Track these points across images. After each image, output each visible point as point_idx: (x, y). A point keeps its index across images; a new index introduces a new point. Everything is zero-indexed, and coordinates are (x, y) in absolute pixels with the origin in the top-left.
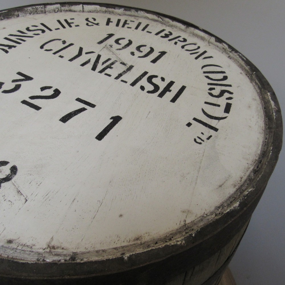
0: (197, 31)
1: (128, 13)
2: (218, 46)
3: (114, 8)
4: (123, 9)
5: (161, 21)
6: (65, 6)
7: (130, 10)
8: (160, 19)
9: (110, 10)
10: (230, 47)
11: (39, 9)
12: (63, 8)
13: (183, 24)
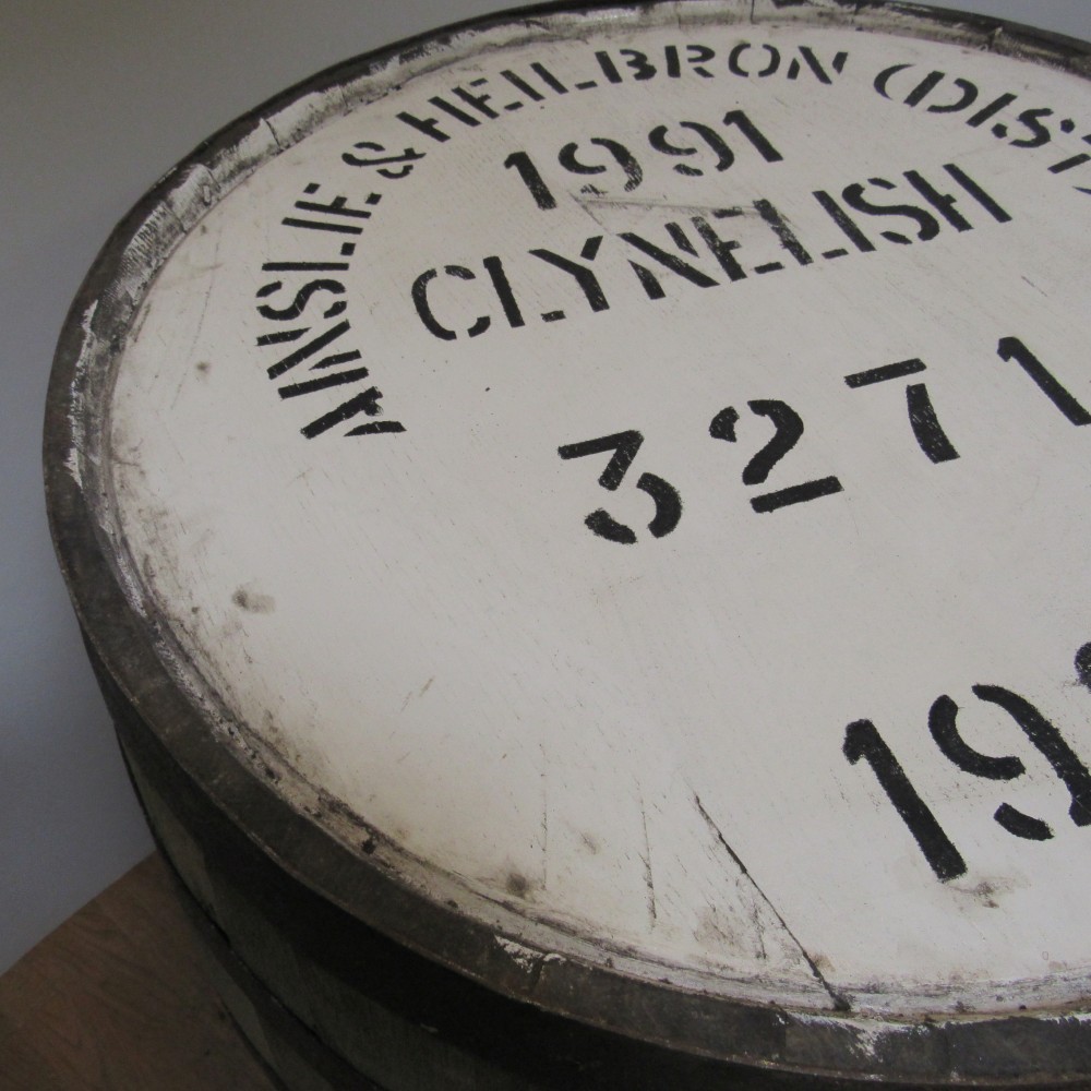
1: (419, 62)
2: (795, 18)
3: (367, 72)
4: (396, 59)
5: (544, 35)
6: (219, 158)
7: (420, 51)
8: (536, 30)
9: (359, 83)
11: (161, 225)
12: (217, 172)
13: (625, 8)
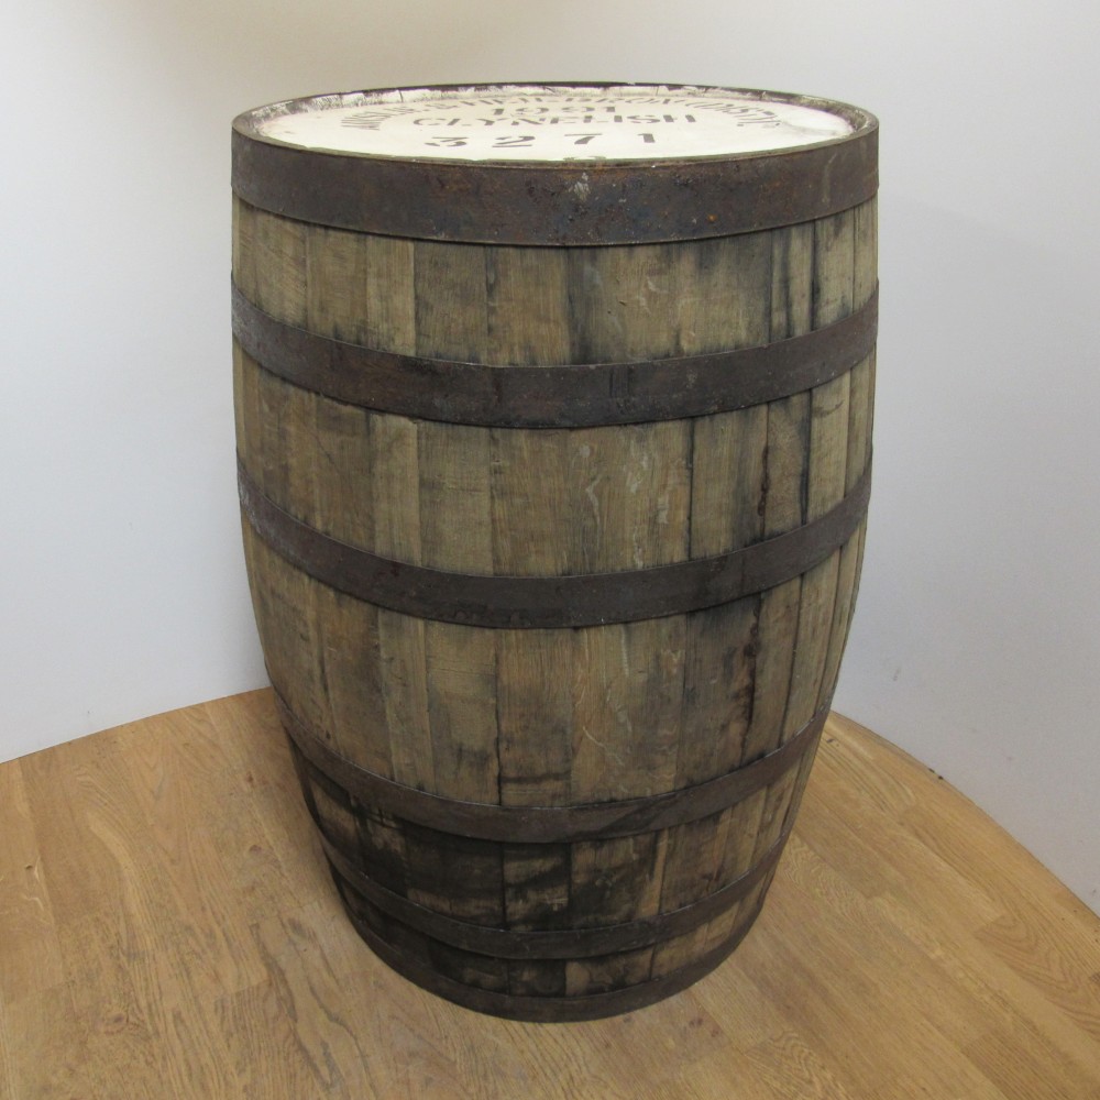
0: (625, 89)
2: (677, 95)
3: (457, 90)
4: (473, 89)
9: (450, 93)
10: (699, 87)
11: (334, 101)
12: (368, 99)
13: (594, 88)
